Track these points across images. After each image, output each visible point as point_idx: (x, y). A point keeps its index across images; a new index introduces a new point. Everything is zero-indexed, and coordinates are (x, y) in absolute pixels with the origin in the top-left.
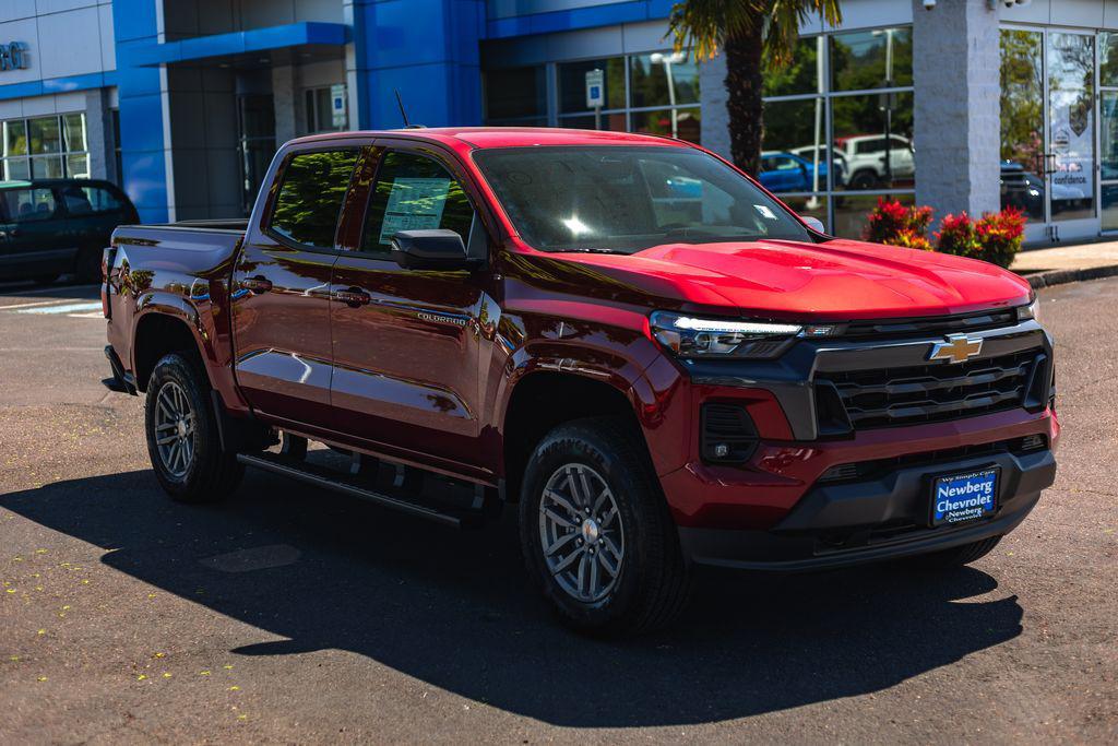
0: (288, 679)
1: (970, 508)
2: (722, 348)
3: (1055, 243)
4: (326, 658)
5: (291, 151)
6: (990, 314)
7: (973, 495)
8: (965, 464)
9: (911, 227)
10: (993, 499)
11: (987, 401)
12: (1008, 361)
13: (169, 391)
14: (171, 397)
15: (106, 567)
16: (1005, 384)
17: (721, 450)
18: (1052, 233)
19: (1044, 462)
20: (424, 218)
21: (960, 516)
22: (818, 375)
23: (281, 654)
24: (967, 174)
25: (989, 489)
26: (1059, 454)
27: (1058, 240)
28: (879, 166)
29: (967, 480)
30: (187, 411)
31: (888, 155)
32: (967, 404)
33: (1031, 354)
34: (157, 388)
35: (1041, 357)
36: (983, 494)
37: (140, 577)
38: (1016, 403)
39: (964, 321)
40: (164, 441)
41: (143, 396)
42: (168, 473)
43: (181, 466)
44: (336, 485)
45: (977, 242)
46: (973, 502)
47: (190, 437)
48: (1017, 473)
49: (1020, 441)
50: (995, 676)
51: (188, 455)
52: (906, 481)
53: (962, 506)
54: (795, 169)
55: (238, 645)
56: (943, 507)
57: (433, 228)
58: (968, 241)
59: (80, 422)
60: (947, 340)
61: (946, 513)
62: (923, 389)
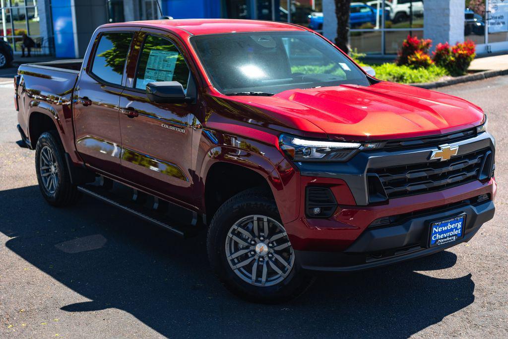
0: (86, 329)
1: (450, 237)
2: (318, 155)
3: (489, 54)
4: (108, 314)
5: (101, 31)
6: (463, 131)
7: (452, 230)
8: (447, 214)
9: (422, 49)
10: (462, 231)
11: (460, 178)
12: (471, 156)
13: (46, 150)
14: (47, 153)
15: (7, 249)
16: (469, 168)
17: (317, 210)
18: (488, 49)
19: (489, 208)
20: (165, 73)
21: (444, 241)
22: (369, 171)
23: (85, 311)
24: (449, 21)
25: (460, 226)
26: (497, 202)
27: (491, 52)
28: (408, 10)
29: (448, 222)
30: (54, 162)
31: (411, 5)
32: (449, 181)
33: (483, 151)
34: (40, 149)
35: (489, 153)
36: (456, 229)
37: (23, 256)
38: (475, 178)
39: (449, 137)
40: (44, 175)
41: (34, 152)
42: (46, 191)
43: (52, 189)
44: (124, 207)
45: (453, 57)
46: (451, 234)
47: (57, 174)
48: (474, 216)
49: (477, 198)
50: (459, 333)
51: (55, 183)
52: (416, 224)
53: (445, 236)
54: (368, 12)
55: (63, 304)
56: (435, 237)
57: (169, 81)
58: (448, 56)
59: (14, 154)
60: (439, 149)
61: (437, 240)
62: (426, 175)
